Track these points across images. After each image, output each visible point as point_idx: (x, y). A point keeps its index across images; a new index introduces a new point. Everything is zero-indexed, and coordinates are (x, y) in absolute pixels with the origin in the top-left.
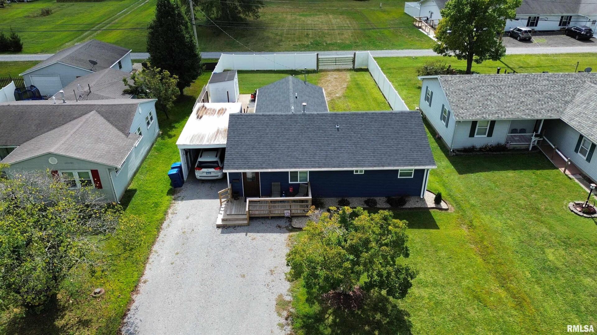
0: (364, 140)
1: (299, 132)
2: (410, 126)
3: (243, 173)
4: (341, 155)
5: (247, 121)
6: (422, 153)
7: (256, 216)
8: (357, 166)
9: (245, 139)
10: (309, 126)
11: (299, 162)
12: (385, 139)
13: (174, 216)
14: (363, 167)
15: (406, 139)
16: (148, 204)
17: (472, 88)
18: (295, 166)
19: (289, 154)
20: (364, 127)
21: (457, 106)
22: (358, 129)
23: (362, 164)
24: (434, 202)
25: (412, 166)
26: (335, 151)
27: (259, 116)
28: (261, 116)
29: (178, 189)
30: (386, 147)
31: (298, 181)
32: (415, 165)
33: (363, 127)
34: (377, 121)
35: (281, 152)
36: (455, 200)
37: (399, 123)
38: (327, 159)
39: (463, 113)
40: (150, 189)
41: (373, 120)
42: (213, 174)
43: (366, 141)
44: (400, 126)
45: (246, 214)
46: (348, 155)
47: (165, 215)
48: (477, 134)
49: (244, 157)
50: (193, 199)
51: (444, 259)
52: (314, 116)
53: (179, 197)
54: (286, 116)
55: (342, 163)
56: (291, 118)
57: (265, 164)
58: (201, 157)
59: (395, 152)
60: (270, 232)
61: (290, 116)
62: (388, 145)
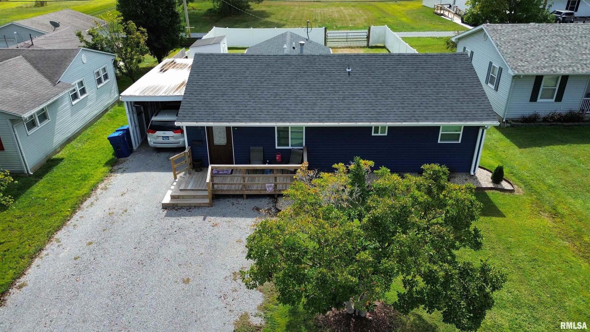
0: (387, 86)
1: (293, 76)
2: (454, 70)
3: (208, 127)
4: (353, 106)
5: (219, 62)
6: (476, 105)
7: (224, 193)
8: (378, 121)
9: (213, 84)
10: (307, 69)
11: (289, 113)
12: (418, 86)
13: (104, 192)
14: (386, 122)
15: (449, 86)
16: (74, 176)
17: (531, 38)
18: (284, 119)
19: (276, 103)
20: (387, 71)
21: (513, 57)
22: (378, 73)
23: (386, 118)
24: (490, 180)
25: (462, 121)
26: (345, 101)
27: (237, 56)
28: (240, 56)
29: (123, 159)
30: (421, 95)
31: (288, 145)
32: (465, 119)
33: (385, 71)
34: (405, 64)
35: (264, 101)
36: (521, 180)
37: (439, 67)
38: (332, 111)
39: (523, 66)
40: (84, 158)
41: (400, 62)
42: (171, 140)
43: (391, 88)
44: (439, 71)
45: (207, 190)
46: (364, 106)
47: (92, 190)
48: (541, 98)
49: (209, 105)
50: (139, 172)
51: (525, 263)
52: (315, 57)
53: (121, 168)
54: (274, 57)
55: (354, 116)
56: (283, 58)
57: (239, 116)
58: (156, 116)
59: (435, 103)
60: (242, 216)
61: (281, 57)
62: (423, 93)
